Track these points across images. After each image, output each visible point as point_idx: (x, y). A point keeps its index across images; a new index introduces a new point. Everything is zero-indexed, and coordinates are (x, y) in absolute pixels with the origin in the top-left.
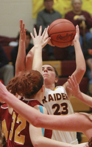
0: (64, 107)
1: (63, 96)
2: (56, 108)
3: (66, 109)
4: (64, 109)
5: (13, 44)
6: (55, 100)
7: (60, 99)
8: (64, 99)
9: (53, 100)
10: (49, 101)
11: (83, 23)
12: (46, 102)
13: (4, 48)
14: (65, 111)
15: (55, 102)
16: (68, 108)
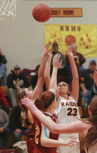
0: (75, 111)
1: (75, 104)
2: (70, 110)
3: (76, 112)
4: (75, 112)
5: (33, 74)
6: (70, 105)
7: (73, 105)
8: (76, 106)
9: (69, 105)
10: (66, 105)
11: (78, 61)
12: (64, 105)
13: (27, 76)
14: (75, 114)
15: (70, 107)
16: (77, 113)
